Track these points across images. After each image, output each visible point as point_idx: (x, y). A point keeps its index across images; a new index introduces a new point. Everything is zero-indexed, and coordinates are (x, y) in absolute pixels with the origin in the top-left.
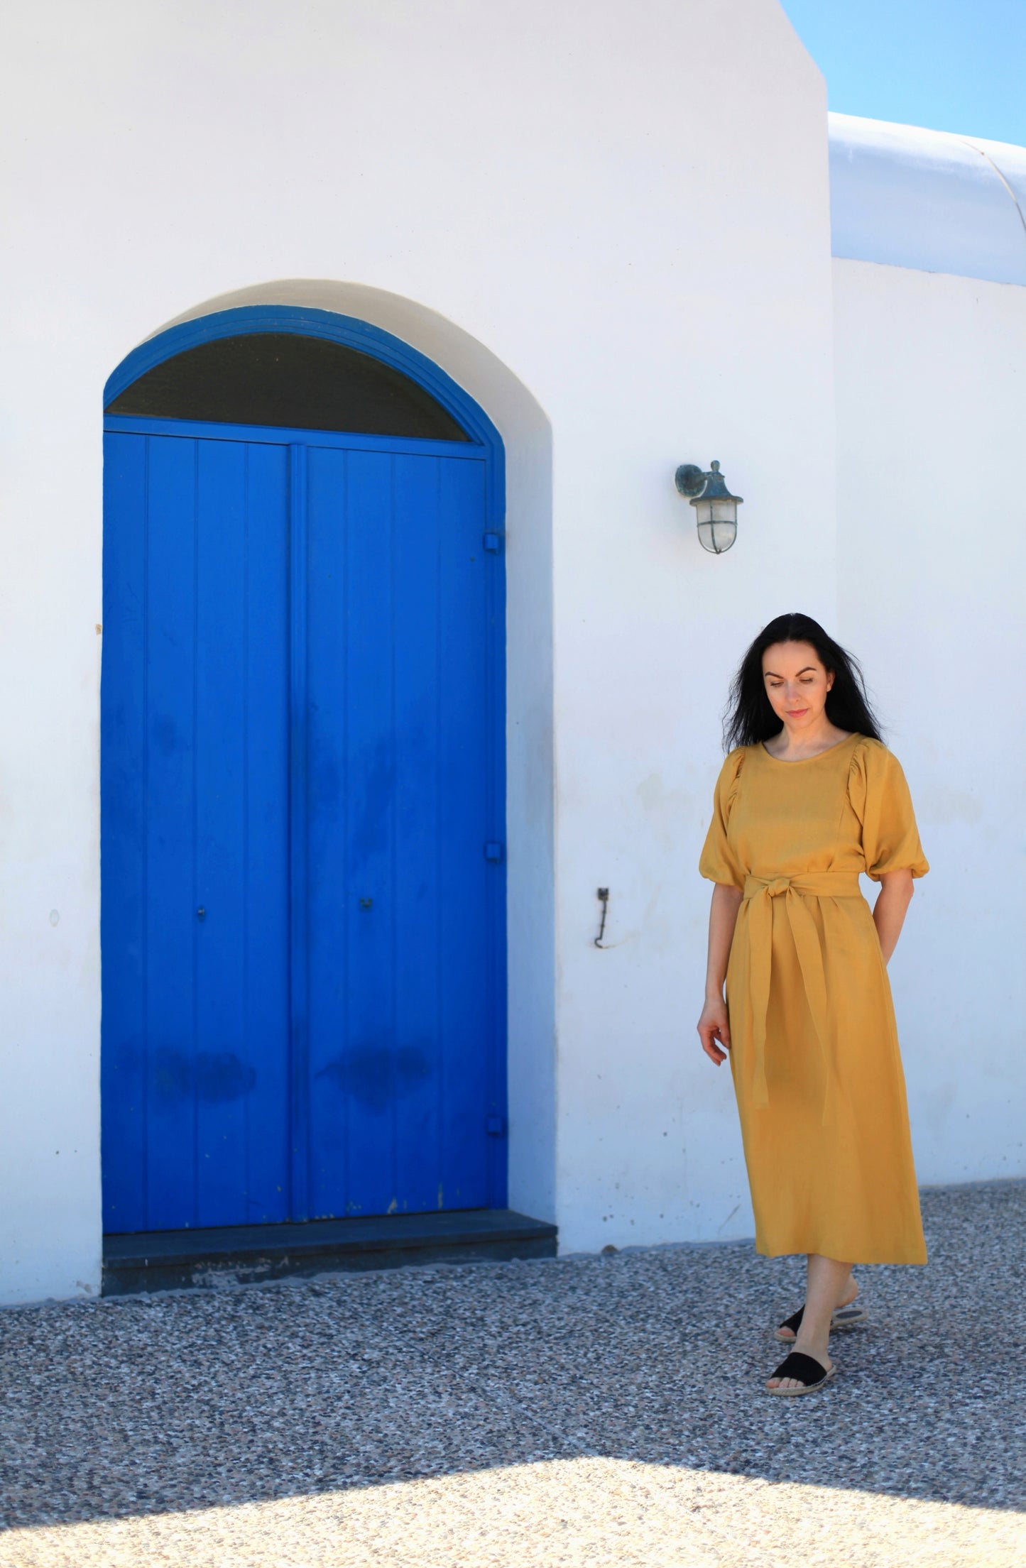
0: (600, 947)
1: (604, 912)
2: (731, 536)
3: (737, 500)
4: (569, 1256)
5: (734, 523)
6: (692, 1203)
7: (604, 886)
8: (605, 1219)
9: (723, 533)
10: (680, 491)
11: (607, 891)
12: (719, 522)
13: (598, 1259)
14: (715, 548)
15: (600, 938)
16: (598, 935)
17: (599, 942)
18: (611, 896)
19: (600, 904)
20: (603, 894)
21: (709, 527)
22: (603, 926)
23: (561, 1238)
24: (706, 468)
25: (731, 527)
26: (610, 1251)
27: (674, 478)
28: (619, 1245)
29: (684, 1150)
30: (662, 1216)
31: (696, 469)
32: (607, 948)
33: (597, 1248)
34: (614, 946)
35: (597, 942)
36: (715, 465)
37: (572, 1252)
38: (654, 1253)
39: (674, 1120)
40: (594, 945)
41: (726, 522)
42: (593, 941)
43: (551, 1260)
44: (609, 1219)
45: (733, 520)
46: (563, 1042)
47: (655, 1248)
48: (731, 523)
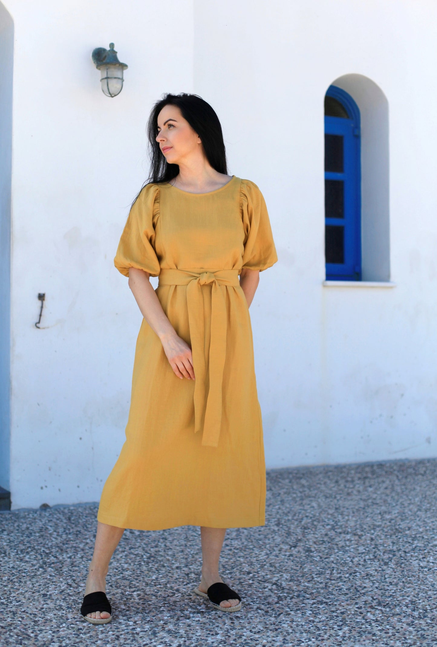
0: (38, 328)
1: (42, 307)
2: (119, 86)
3: (123, 66)
4: (18, 510)
5: (122, 80)
6: (97, 479)
7: (42, 292)
8: (42, 488)
9: (114, 85)
10: (94, 63)
11: (44, 295)
12: (111, 78)
13: (35, 511)
14: (110, 94)
15: (39, 322)
16: (38, 321)
17: (38, 325)
18: (47, 297)
19: (39, 303)
20: (41, 297)
21: (106, 80)
22: (40, 315)
23: (13, 499)
24: (108, 48)
25: (120, 81)
26: (45, 507)
27: (91, 55)
28: (51, 503)
29: (93, 448)
30: (78, 487)
31: (104, 50)
32: (44, 328)
33: (36, 505)
34: (48, 328)
35: (37, 325)
36: (112, 45)
37: (20, 508)
38: (72, 508)
39: (86, 430)
40: (35, 327)
41: (115, 78)
42: (34, 324)
43: (6, 512)
44: (44, 488)
45: (120, 77)
46: (15, 384)
47: (74, 505)
48: (119, 78)
